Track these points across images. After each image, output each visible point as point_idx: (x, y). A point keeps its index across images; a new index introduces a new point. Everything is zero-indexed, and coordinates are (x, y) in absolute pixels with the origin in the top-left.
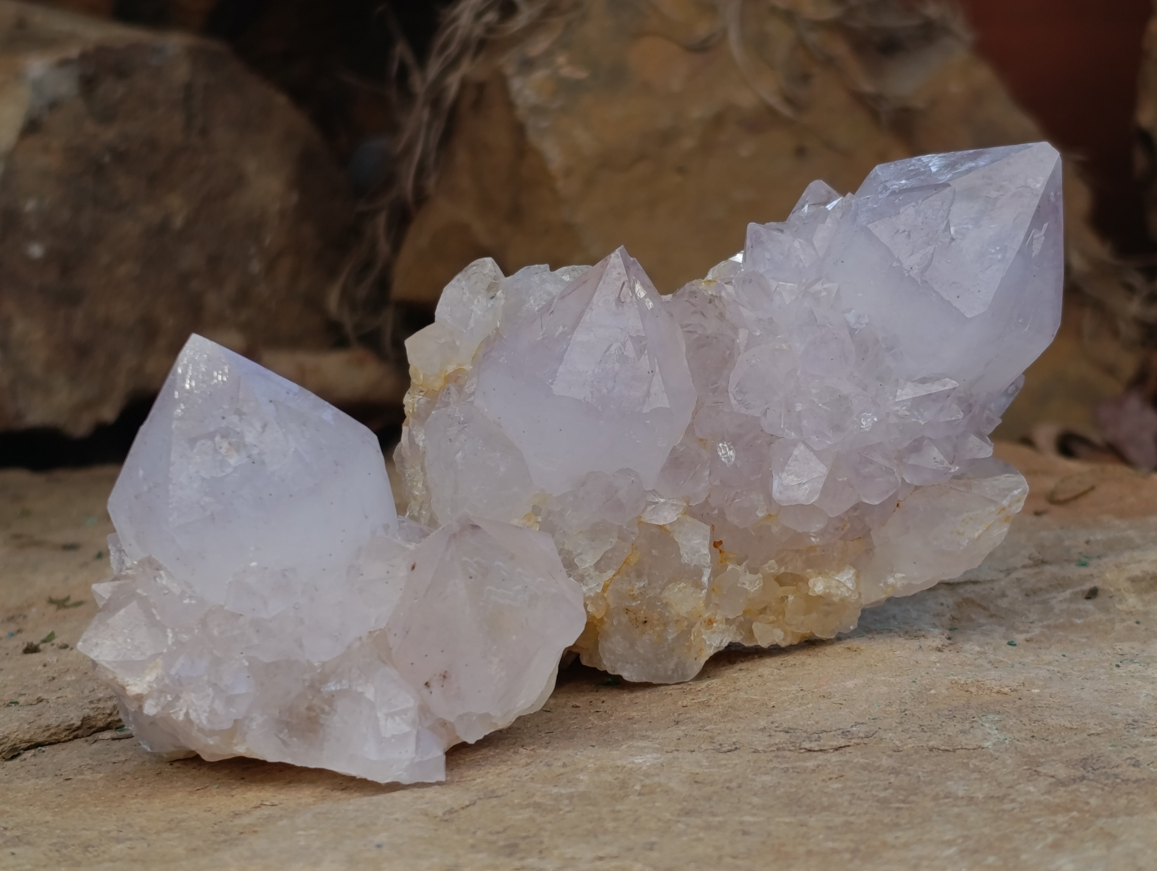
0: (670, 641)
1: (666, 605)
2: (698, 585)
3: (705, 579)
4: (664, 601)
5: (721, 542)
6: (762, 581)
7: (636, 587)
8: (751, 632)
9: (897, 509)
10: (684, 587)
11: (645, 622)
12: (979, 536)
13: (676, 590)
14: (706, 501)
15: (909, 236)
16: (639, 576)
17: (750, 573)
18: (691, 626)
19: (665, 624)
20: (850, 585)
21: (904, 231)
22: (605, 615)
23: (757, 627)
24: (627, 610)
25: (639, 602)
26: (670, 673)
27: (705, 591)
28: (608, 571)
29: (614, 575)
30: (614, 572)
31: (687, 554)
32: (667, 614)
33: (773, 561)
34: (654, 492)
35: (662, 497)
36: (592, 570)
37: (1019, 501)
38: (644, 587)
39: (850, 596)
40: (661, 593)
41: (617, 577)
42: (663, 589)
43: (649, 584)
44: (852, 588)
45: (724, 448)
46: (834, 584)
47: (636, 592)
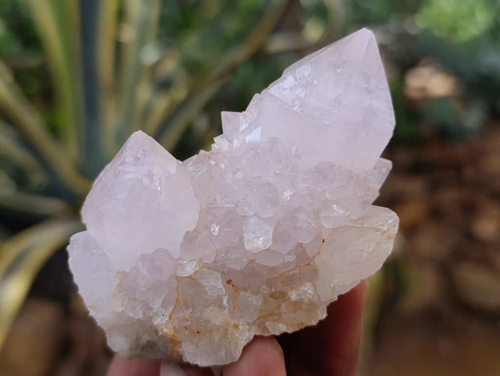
0: (217, 341)
1: (207, 321)
2: (222, 307)
3: (225, 303)
4: (204, 319)
5: (230, 281)
6: (262, 298)
7: (187, 313)
8: (265, 328)
9: (323, 243)
10: (213, 309)
11: (198, 332)
12: (373, 250)
13: (209, 311)
14: (216, 259)
15: (291, 90)
16: (187, 308)
17: (254, 295)
18: (226, 330)
19: (211, 332)
20: (310, 292)
21: (288, 88)
22: (175, 332)
23: (268, 324)
24: (186, 328)
25: (190, 322)
26: (225, 358)
27: (227, 309)
28: (170, 308)
29: (174, 309)
30: (173, 308)
31: (210, 290)
32: (209, 326)
33: (265, 286)
34: (180, 259)
35: (185, 260)
36: (161, 308)
37: (394, 226)
38: (191, 313)
39: (313, 297)
40: (201, 315)
41: (175, 310)
42: (201, 312)
43: (194, 310)
44: (312, 293)
45: (214, 226)
46: (301, 292)
47: (187, 317)
